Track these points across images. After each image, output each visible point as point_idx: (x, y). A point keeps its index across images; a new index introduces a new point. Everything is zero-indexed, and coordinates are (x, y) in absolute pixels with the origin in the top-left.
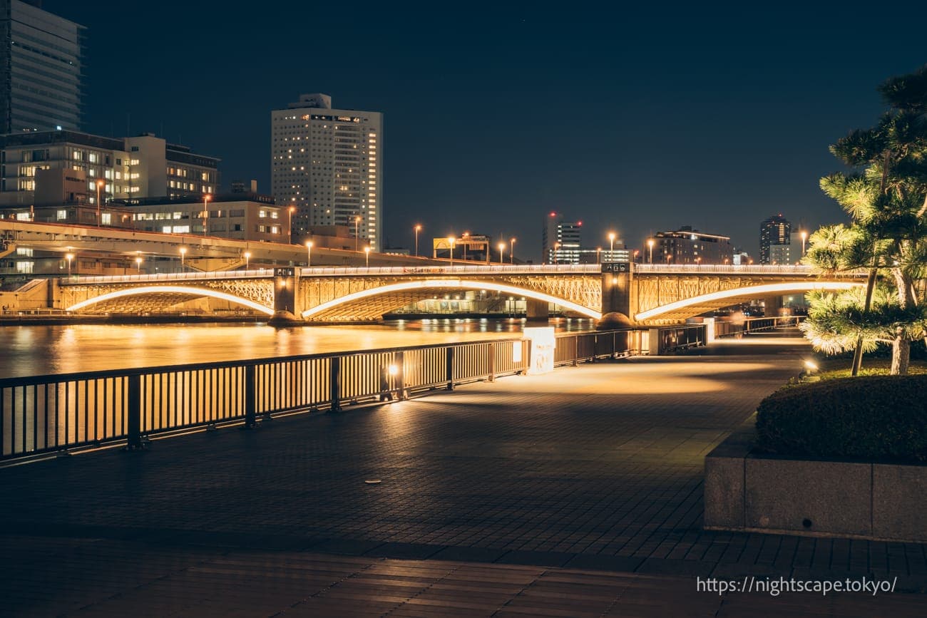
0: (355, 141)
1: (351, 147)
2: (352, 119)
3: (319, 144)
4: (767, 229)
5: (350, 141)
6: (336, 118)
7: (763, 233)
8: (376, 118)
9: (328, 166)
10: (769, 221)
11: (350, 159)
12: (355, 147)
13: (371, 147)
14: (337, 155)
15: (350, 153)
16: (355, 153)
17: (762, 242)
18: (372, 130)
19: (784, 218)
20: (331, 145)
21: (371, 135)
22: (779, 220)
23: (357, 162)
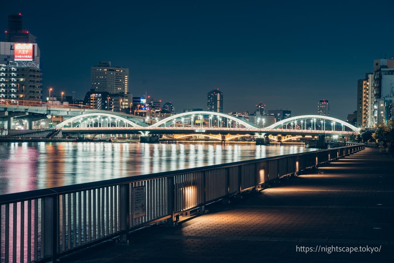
0: (120, 79)
1: (119, 81)
2: (120, 71)
3: (110, 80)
4: (211, 96)
5: (119, 78)
6: (115, 70)
7: (209, 98)
8: (127, 70)
9: (113, 87)
10: (212, 92)
11: (119, 85)
12: (120, 80)
13: (126, 81)
14: (115, 83)
15: (119, 83)
16: (120, 83)
17: (208, 103)
18: (126, 75)
19: (219, 91)
20: (113, 80)
21: (126, 76)
22: (217, 92)
23: (121, 86)
